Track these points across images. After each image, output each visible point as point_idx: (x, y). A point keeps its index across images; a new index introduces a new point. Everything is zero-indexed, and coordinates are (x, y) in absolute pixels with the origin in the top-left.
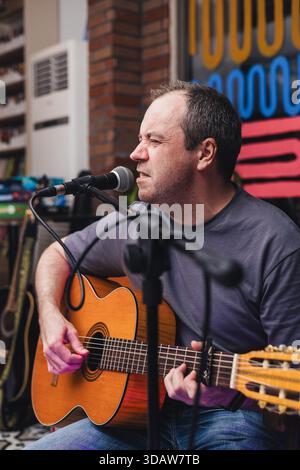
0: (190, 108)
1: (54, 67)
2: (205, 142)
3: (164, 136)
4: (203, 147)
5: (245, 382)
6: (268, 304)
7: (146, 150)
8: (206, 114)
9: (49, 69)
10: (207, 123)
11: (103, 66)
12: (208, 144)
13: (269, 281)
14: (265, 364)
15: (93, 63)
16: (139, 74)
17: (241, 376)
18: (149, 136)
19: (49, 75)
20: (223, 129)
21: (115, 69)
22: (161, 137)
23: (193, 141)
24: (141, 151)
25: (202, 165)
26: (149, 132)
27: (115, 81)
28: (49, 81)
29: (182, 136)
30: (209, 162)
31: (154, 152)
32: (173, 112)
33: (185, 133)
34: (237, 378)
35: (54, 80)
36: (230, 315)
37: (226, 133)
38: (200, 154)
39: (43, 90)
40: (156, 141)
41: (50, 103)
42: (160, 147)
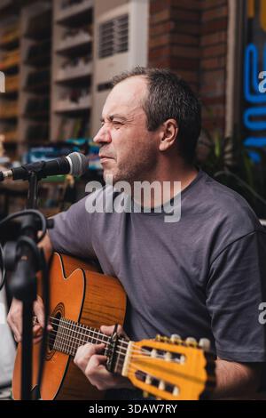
0: (151, 90)
1: (117, 29)
2: (166, 123)
3: (126, 117)
4: (165, 128)
5: (135, 371)
6: (213, 288)
7: (109, 132)
8: (167, 96)
9: (112, 30)
10: (168, 104)
11: (161, 29)
12: (169, 125)
13: (215, 265)
14: (154, 353)
15: (152, 25)
16: (198, 36)
17: (133, 365)
18: (111, 119)
19: (112, 37)
20: (183, 110)
21: (173, 32)
22: (124, 118)
23: (154, 122)
24: (104, 134)
25: (164, 145)
26: (112, 114)
27: (172, 44)
28: (111, 43)
29: (144, 117)
30: (171, 143)
31: (116, 134)
32: (135, 95)
33: (147, 114)
34: (130, 366)
35: (117, 42)
36: (176, 299)
37: (186, 115)
38: (162, 134)
39: (107, 52)
40: (119, 123)
41: (111, 65)
42: (122, 128)
